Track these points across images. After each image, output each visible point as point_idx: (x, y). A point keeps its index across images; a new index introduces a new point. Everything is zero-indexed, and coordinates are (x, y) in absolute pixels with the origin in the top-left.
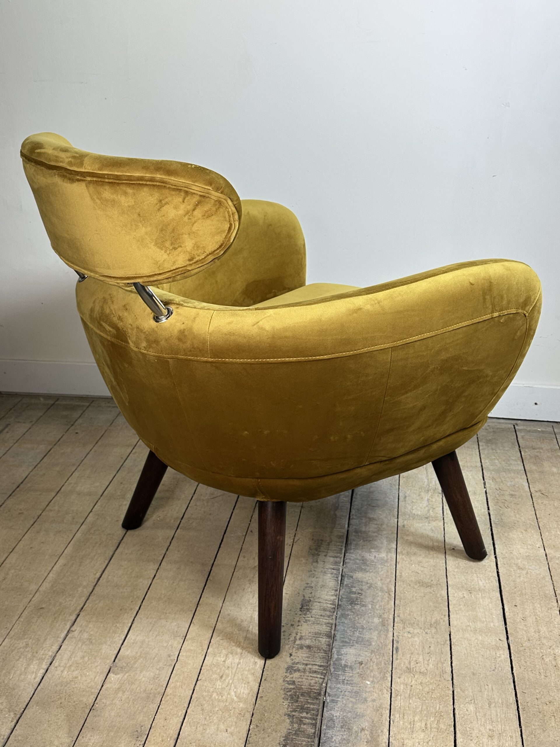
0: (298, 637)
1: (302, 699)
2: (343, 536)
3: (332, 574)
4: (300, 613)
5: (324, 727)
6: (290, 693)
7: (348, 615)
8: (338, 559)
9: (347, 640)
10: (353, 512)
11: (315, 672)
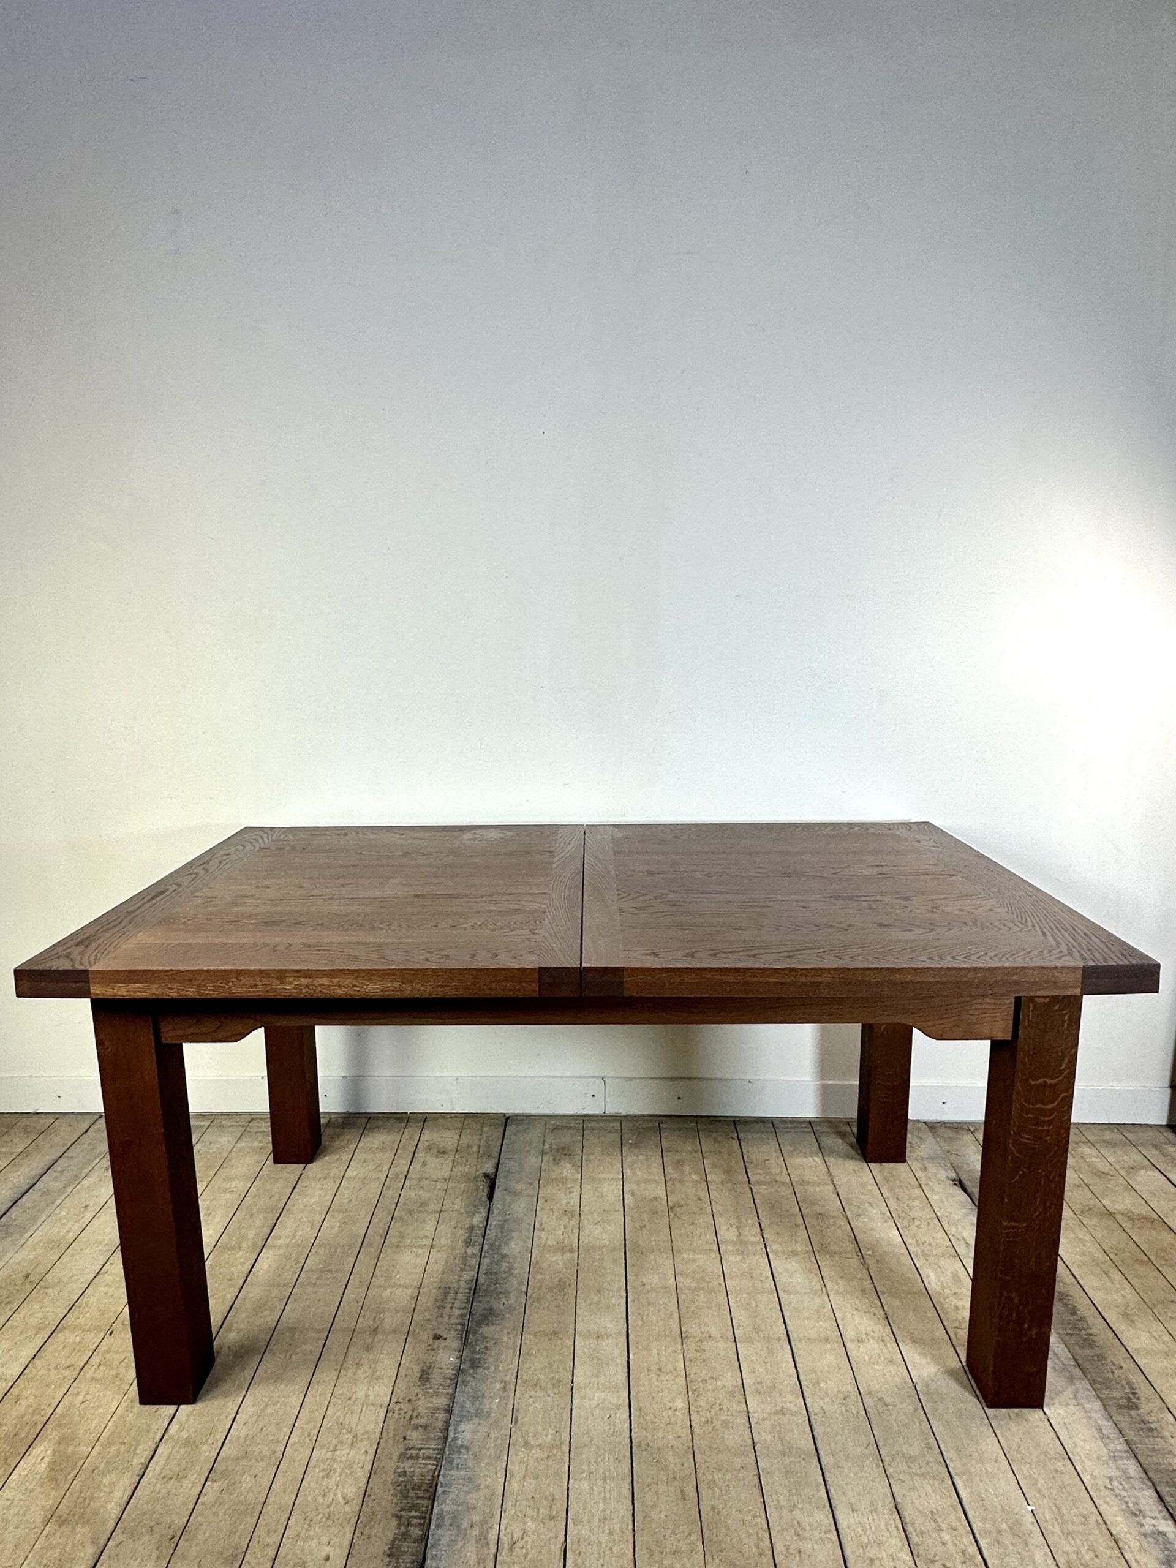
0: (414, 1415)
1: (412, 1494)
2: (472, 1281)
3: (456, 1330)
4: (419, 1383)
5: (432, 1527)
6: (399, 1488)
7: (469, 1382)
8: (464, 1311)
9: (465, 1413)
10: (486, 1247)
11: (429, 1458)
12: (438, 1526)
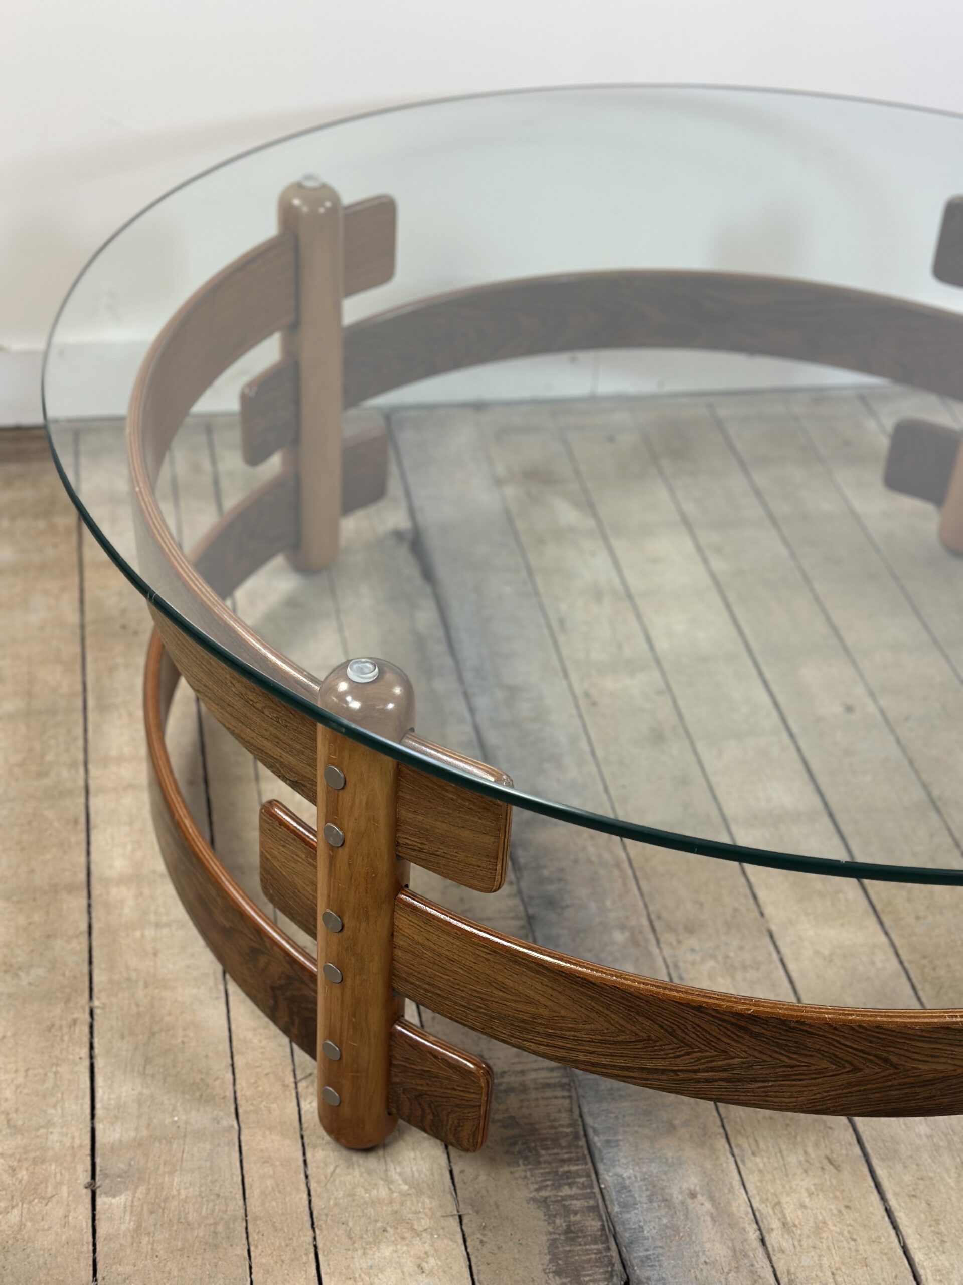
12: (626, 1206)
